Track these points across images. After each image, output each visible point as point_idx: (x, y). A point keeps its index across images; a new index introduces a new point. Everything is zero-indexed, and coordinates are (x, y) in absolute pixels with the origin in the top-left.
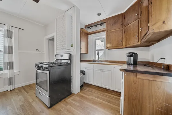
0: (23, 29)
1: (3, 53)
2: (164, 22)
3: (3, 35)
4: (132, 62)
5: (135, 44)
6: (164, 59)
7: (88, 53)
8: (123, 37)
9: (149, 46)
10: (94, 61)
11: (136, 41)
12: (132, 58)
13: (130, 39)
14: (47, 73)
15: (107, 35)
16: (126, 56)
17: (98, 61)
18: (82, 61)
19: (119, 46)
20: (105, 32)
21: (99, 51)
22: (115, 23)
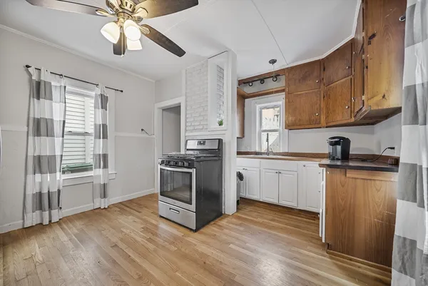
0: (122, 91)
1: (93, 138)
2: (384, 97)
3: (93, 105)
4: (339, 155)
5: (346, 122)
6: (393, 148)
7: (244, 136)
8: (322, 106)
9: (373, 124)
10: (257, 153)
11: (347, 115)
12: (339, 148)
13: (334, 111)
14: (191, 173)
15: (289, 102)
16: (328, 145)
17: (268, 154)
18: (239, 153)
19: (313, 124)
20: (284, 93)
21: (270, 133)
22: (304, 78)
